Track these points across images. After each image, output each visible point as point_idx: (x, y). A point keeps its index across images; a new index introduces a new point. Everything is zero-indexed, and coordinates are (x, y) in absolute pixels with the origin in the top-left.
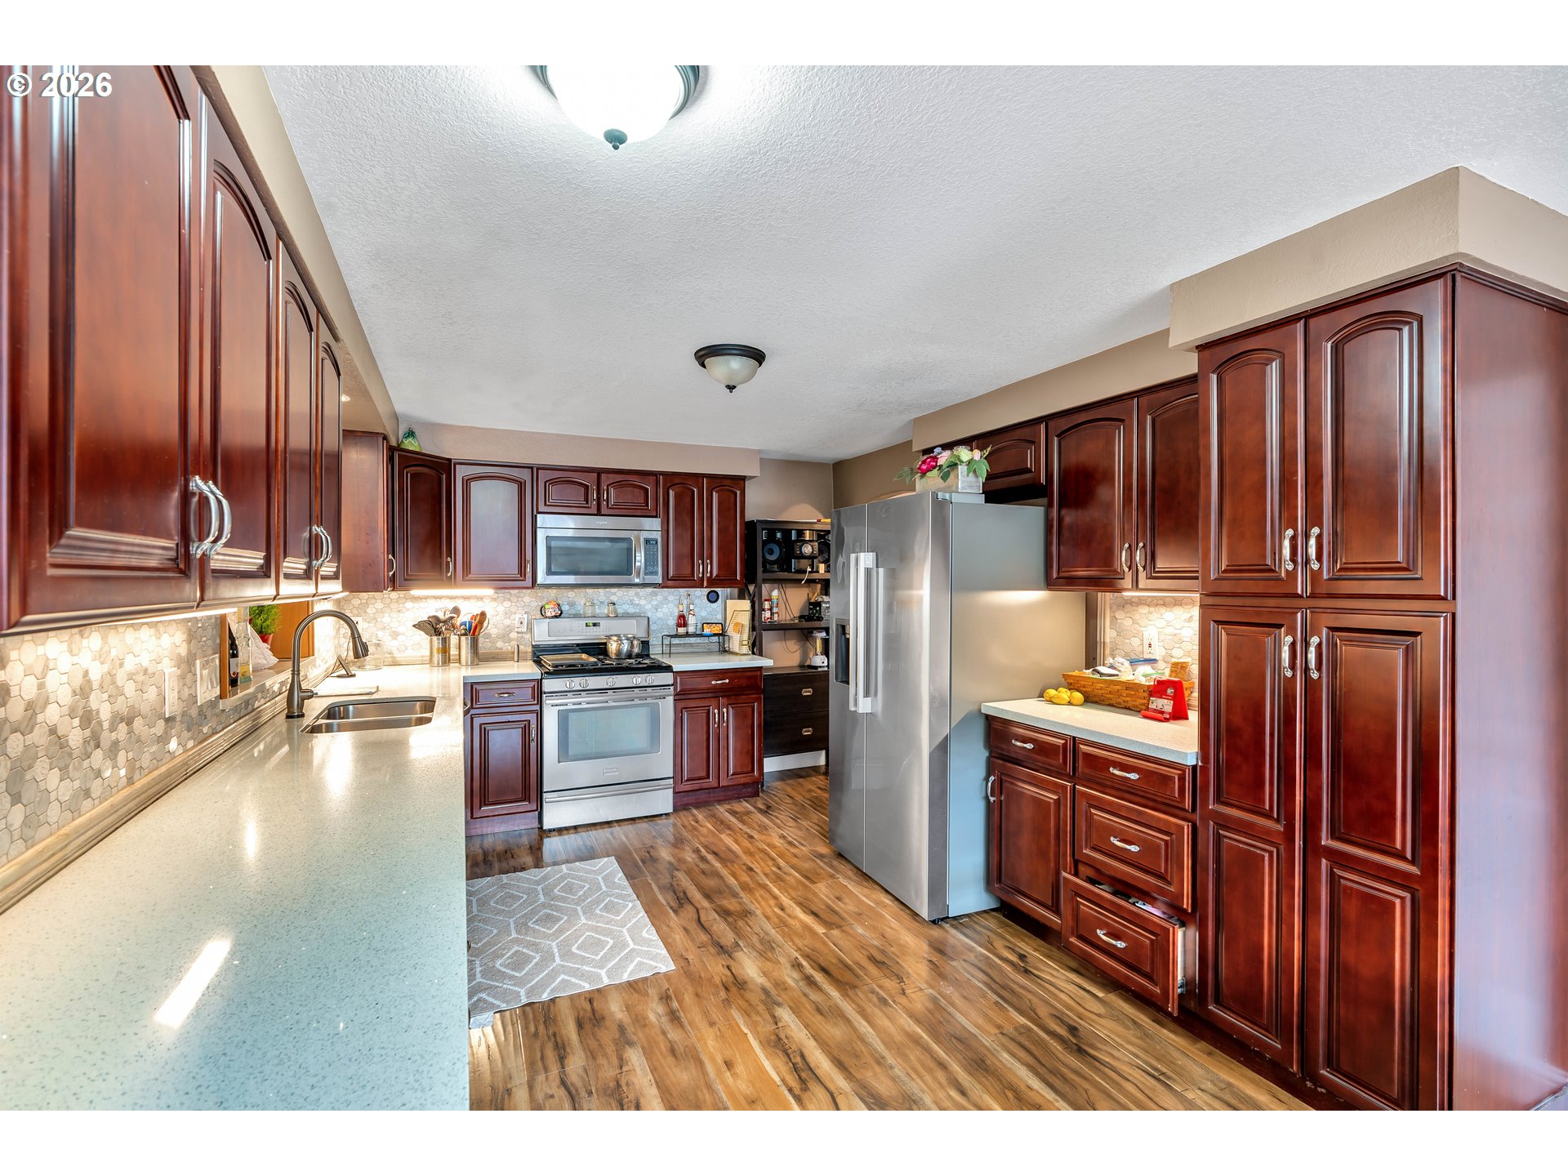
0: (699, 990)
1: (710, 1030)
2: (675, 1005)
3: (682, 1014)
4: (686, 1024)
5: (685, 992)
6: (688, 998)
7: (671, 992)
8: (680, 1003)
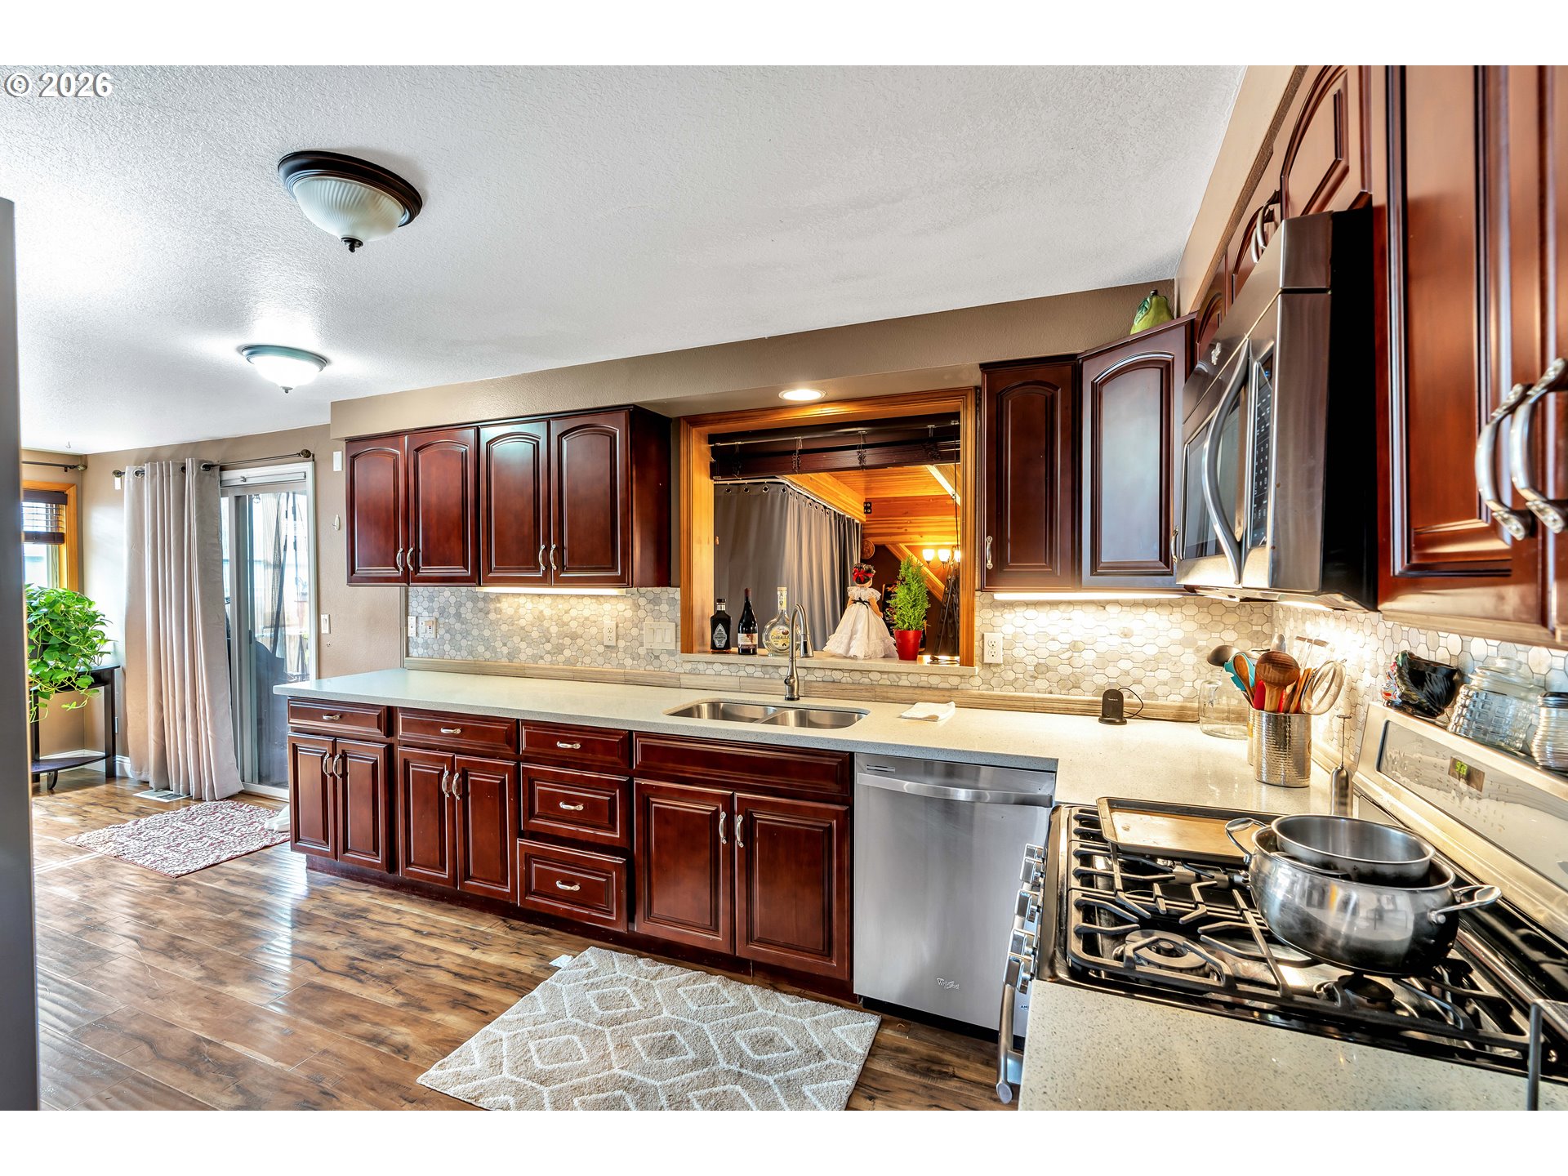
0: (363, 1076)
1: (324, 1047)
2: (384, 1049)
3: (368, 1045)
4: (357, 1040)
5: (382, 1065)
6: (373, 1063)
7: (400, 1058)
8: (379, 1055)
